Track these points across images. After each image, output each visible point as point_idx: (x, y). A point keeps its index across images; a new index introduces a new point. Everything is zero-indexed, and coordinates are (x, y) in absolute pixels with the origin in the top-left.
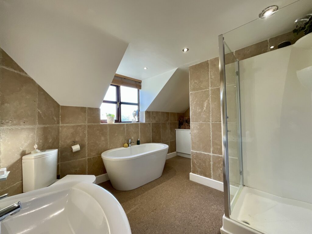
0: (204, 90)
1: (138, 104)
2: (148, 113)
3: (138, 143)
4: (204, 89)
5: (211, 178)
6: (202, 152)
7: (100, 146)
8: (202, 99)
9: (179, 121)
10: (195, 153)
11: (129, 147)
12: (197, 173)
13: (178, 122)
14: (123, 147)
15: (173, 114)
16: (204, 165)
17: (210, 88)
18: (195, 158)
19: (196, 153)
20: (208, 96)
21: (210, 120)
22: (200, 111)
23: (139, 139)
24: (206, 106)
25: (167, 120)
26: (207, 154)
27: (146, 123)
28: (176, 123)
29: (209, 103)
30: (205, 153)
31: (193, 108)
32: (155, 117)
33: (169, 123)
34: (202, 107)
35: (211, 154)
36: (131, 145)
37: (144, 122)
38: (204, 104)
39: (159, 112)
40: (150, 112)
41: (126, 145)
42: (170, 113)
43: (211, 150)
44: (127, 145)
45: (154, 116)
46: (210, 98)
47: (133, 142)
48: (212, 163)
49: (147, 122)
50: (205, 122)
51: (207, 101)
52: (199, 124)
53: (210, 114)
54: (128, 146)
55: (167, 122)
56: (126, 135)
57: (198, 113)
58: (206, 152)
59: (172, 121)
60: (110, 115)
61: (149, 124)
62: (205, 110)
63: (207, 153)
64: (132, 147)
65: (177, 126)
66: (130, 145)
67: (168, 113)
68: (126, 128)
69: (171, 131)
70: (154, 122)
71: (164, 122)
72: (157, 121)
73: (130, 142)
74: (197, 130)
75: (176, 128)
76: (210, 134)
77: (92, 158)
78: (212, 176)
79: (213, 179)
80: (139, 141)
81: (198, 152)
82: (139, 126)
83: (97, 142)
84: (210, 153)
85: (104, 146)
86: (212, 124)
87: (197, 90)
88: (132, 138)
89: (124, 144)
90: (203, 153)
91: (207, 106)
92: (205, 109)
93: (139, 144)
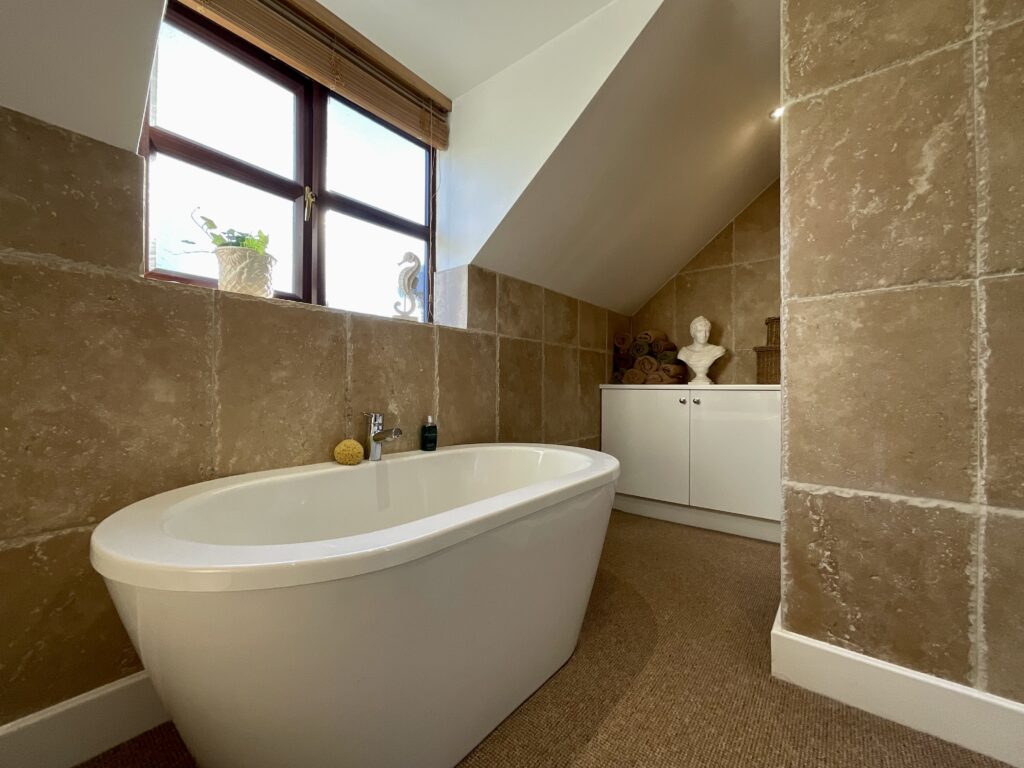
0: (920, 58)
1: (427, 233)
2: (480, 277)
3: (428, 440)
4: (919, 51)
5: (967, 684)
6: (884, 496)
7: (135, 446)
8: (898, 124)
9: (616, 350)
10: (819, 502)
11: (371, 464)
12: (836, 634)
13: (611, 353)
14: (332, 459)
15: (594, 312)
16: (897, 581)
17: (979, 29)
18: (820, 535)
19: (829, 498)
20: (957, 88)
21: (973, 259)
22: (872, 208)
23: (430, 419)
24: (930, 168)
25: (569, 338)
26: (937, 508)
27: (473, 330)
28: (603, 355)
29: (961, 145)
30: (916, 502)
31: (813, 202)
32: (515, 311)
33: (575, 351)
34: (894, 174)
35: (979, 508)
36: (385, 452)
37: (462, 324)
38: (919, 155)
39: (539, 288)
40: (495, 276)
41: (351, 445)
42: (583, 303)
43: (980, 477)
44: (360, 448)
45: (514, 301)
46: (977, 98)
47: (399, 432)
48: (978, 574)
49: (480, 331)
50: (921, 284)
51: (945, 128)
52: (862, 304)
53: (970, 218)
54: (366, 456)
55: (571, 347)
56: (350, 385)
57: (854, 224)
58: (920, 493)
59: (589, 345)
60: (240, 241)
61: (490, 340)
62: (921, 199)
63: (933, 503)
64: (388, 461)
65: (608, 371)
66: (376, 448)
67: (571, 303)
68: (353, 340)
69: (582, 388)
70: (513, 333)
71: (556, 344)
72: (525, 334)
73: (374, 430)
74: (841, 341)
75: (604, 383)
76: (970, 367)
77: (46, 545)
78: (982, 666)
79: (992, 689)
80: (433, 428)
81: (848, 493)
82: (432, 344)
83: (104, 414)
84: (968, 502)
85: (177, 449)
86: (992, 289)
87: (853, 68)
88: (393, 407)
89: (338, 442)
90: (895, 498)
91: (946, 163)
92: (923, 187)
93: (433, 449)
